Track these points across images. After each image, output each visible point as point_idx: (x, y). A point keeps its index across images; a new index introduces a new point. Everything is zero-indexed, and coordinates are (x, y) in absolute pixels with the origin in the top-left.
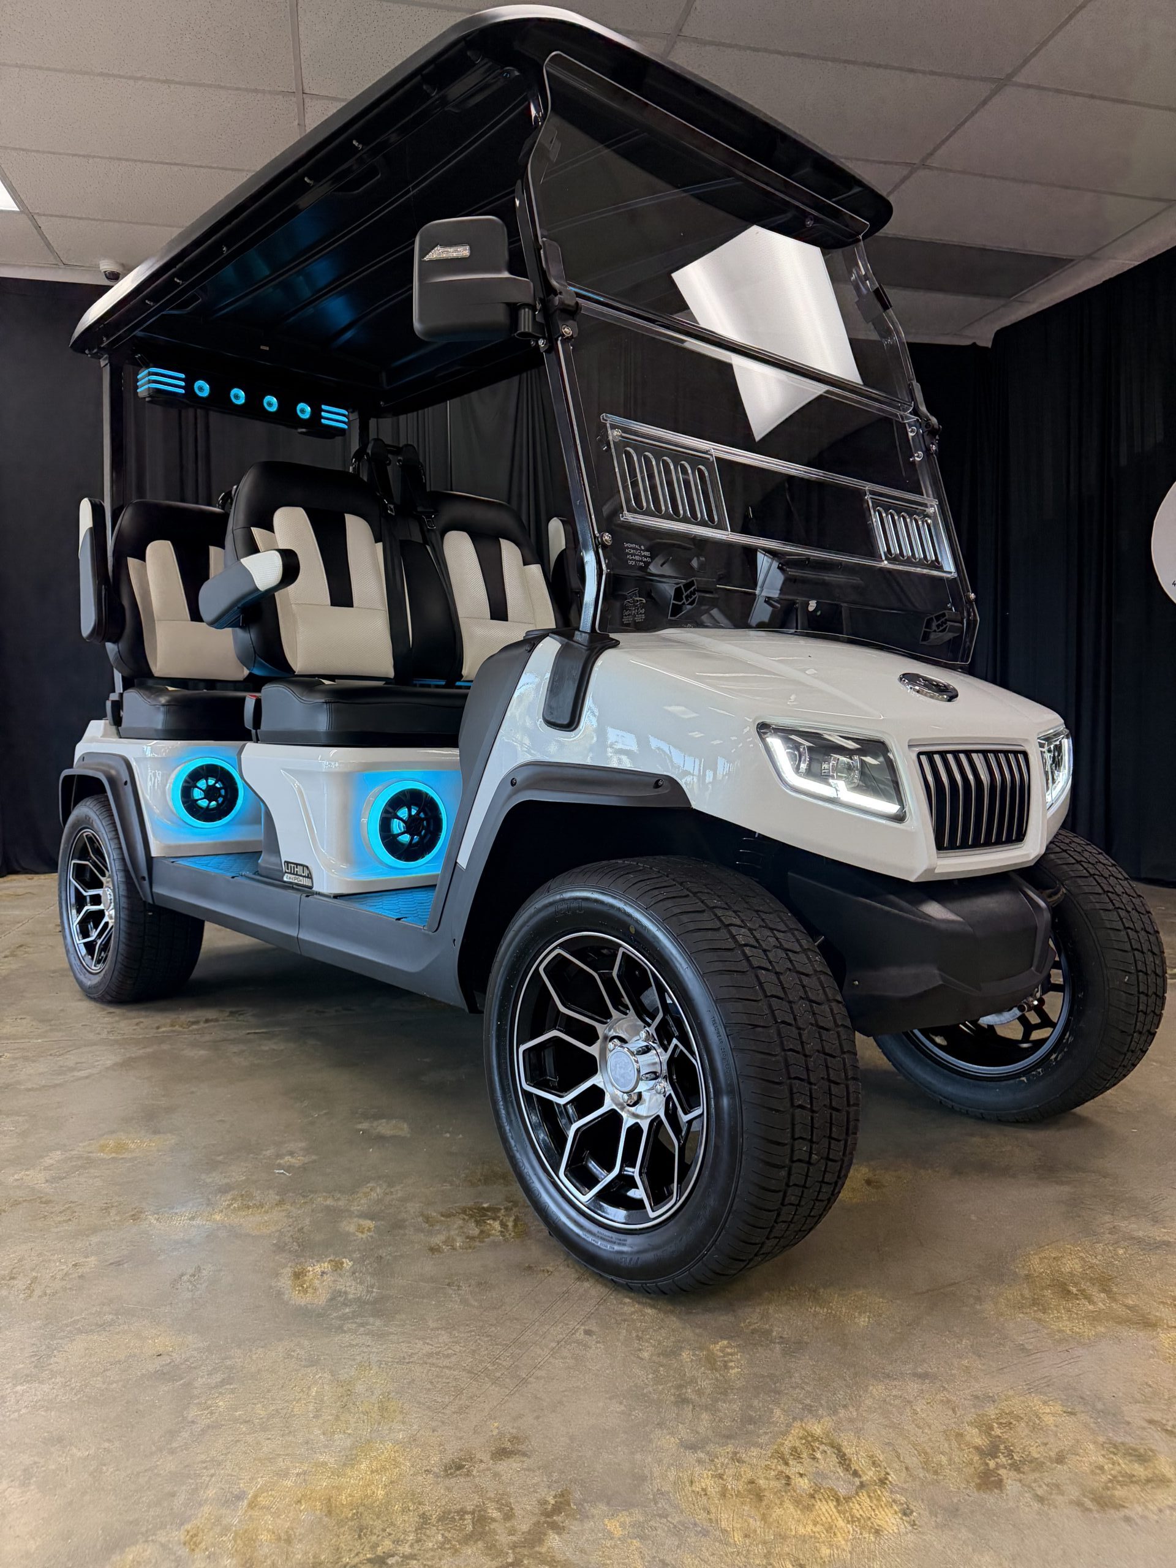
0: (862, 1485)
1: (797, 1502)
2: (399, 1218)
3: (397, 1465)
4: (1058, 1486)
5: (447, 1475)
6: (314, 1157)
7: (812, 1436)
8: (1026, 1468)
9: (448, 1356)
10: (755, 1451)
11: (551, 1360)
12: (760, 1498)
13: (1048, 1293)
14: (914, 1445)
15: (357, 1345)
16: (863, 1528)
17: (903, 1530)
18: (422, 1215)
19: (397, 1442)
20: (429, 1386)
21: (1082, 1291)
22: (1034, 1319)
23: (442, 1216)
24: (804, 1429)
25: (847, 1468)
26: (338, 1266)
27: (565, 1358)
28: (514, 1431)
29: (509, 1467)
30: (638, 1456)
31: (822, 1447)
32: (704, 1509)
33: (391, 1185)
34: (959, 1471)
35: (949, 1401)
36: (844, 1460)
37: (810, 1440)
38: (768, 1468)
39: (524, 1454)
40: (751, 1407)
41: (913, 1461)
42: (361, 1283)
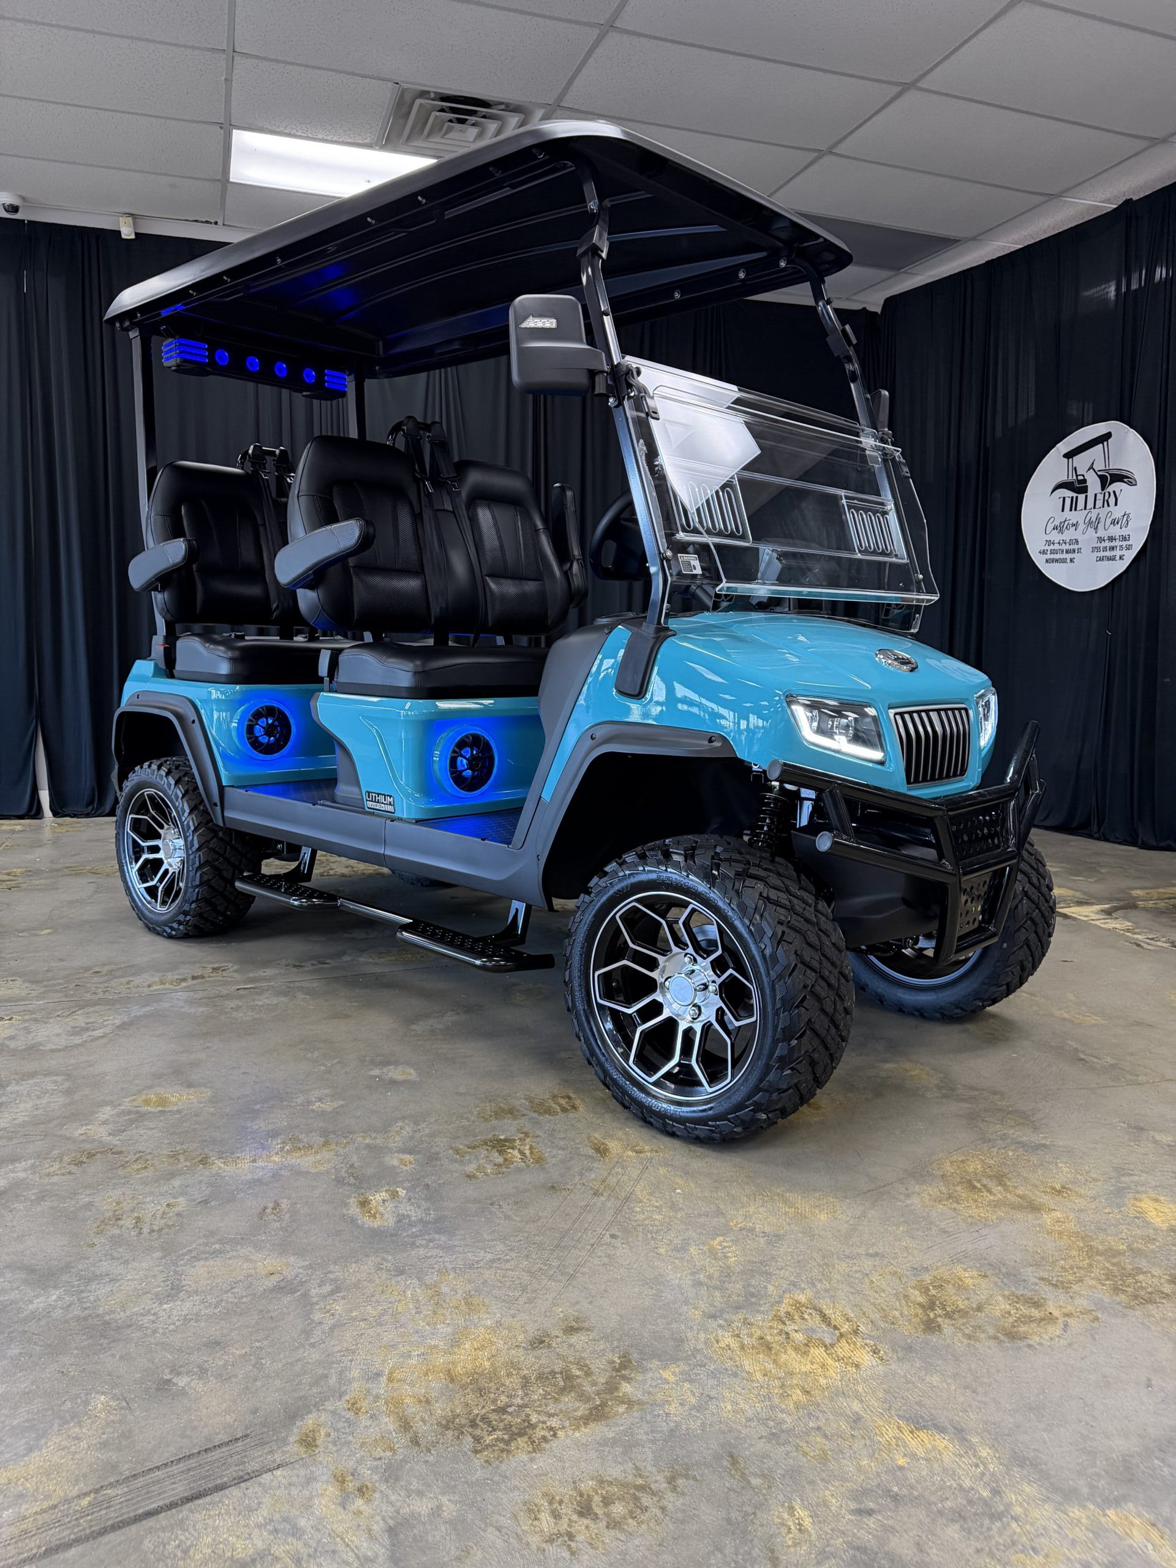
0: (842, 1335)
1: (796, 1349)
2: (433, 1151)
3: (492, 1343)
4: (980, 1327)
5: (534, 1348)
6: (341, 1102)
7: (800, 1303)
8: (956, 1316)
9: (508, 1261)
10: (759, 1317)
11: (590, 1259)
12: (770, 1349)
13: (959, 1188)
14: (874, 1305)
15: (431, 1256)
16: (846, 1364)
17: (874, 1363)
18: (452, 1148)
19: (487, 1328)
20: (499, 1284)
21: (985, 1186)
22: (951, 1209)
23: (469, 1148)
24: (793, 1299)
25: (829, 1324)
26: (394, 1195)
27: (600, 1257)
28: (576, 1314)
29: (579, 1340)
30: (674, 1325)
31: (808, 1311)
32: (731, 1359)
33: (416, 1123)
34: (909, 1321)
35: (896, 1272)
36: (825, 1318)
37: (798, 1306)
38: (771, 1327)
39: (588, 1330)
40: (749, 1285)
41: (875, 1316)
42: (419, 1207)
